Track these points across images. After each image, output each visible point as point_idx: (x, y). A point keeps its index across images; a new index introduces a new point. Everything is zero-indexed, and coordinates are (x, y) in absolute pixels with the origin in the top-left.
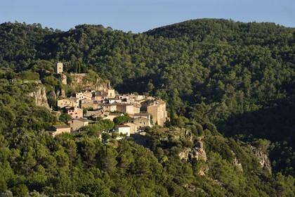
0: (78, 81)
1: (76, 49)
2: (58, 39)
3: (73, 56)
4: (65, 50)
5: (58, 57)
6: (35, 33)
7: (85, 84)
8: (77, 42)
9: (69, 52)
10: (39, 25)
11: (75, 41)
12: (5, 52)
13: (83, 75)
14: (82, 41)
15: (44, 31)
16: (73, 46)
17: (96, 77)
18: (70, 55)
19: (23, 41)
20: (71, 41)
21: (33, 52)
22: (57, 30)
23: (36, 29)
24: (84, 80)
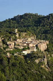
0: (24, 35)
1: (47, 23)
2: (42, 19)
3: (46, 25)
4: (44, 23)
5: (41, 26)
6: (35, 17)
7: (26, 36)
8: (48, 20)
9: (45, 24)
10: (37, 14)
11: (47, 20)
12: (24, 24)
13: (26, 33)
14: (50, 20)
15: (39, 16)
16: (47, 21)
17: (30, 34)
18: (45, 25)
19: (31, 20)
20: (46, 20)
21: (33, 24)
22: (43, 16)
23: (36, 15)
24: (26, 35)
